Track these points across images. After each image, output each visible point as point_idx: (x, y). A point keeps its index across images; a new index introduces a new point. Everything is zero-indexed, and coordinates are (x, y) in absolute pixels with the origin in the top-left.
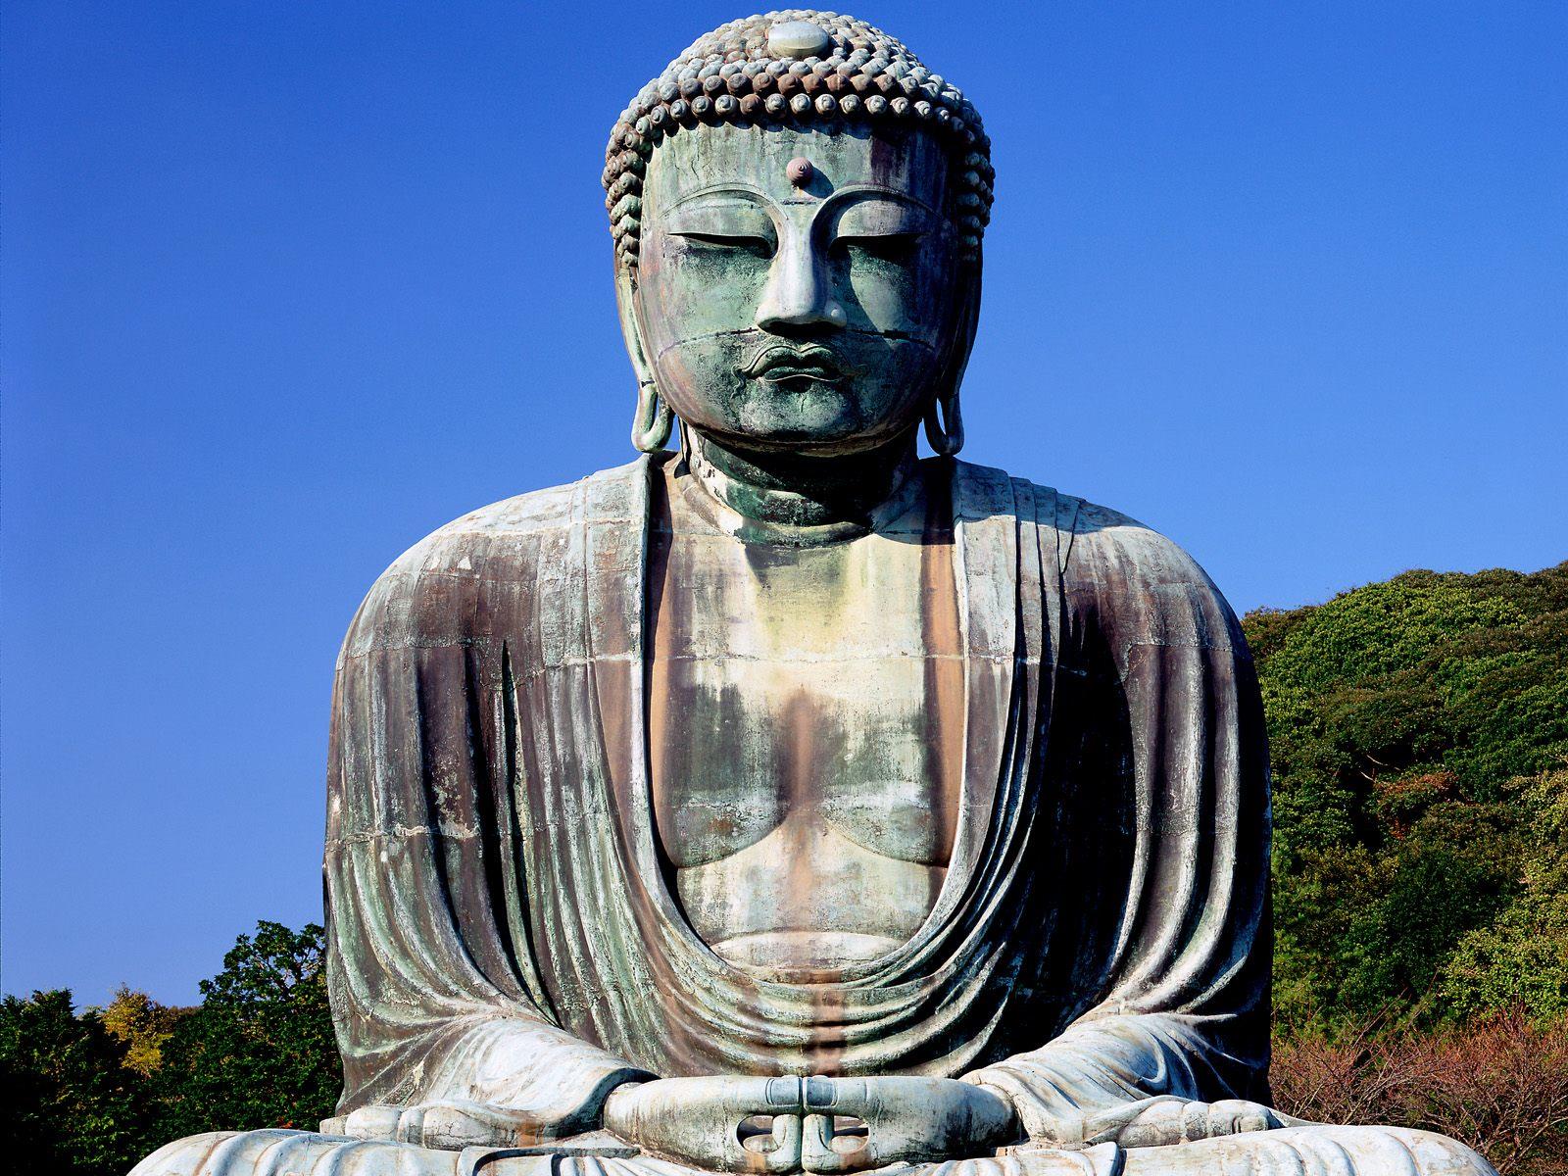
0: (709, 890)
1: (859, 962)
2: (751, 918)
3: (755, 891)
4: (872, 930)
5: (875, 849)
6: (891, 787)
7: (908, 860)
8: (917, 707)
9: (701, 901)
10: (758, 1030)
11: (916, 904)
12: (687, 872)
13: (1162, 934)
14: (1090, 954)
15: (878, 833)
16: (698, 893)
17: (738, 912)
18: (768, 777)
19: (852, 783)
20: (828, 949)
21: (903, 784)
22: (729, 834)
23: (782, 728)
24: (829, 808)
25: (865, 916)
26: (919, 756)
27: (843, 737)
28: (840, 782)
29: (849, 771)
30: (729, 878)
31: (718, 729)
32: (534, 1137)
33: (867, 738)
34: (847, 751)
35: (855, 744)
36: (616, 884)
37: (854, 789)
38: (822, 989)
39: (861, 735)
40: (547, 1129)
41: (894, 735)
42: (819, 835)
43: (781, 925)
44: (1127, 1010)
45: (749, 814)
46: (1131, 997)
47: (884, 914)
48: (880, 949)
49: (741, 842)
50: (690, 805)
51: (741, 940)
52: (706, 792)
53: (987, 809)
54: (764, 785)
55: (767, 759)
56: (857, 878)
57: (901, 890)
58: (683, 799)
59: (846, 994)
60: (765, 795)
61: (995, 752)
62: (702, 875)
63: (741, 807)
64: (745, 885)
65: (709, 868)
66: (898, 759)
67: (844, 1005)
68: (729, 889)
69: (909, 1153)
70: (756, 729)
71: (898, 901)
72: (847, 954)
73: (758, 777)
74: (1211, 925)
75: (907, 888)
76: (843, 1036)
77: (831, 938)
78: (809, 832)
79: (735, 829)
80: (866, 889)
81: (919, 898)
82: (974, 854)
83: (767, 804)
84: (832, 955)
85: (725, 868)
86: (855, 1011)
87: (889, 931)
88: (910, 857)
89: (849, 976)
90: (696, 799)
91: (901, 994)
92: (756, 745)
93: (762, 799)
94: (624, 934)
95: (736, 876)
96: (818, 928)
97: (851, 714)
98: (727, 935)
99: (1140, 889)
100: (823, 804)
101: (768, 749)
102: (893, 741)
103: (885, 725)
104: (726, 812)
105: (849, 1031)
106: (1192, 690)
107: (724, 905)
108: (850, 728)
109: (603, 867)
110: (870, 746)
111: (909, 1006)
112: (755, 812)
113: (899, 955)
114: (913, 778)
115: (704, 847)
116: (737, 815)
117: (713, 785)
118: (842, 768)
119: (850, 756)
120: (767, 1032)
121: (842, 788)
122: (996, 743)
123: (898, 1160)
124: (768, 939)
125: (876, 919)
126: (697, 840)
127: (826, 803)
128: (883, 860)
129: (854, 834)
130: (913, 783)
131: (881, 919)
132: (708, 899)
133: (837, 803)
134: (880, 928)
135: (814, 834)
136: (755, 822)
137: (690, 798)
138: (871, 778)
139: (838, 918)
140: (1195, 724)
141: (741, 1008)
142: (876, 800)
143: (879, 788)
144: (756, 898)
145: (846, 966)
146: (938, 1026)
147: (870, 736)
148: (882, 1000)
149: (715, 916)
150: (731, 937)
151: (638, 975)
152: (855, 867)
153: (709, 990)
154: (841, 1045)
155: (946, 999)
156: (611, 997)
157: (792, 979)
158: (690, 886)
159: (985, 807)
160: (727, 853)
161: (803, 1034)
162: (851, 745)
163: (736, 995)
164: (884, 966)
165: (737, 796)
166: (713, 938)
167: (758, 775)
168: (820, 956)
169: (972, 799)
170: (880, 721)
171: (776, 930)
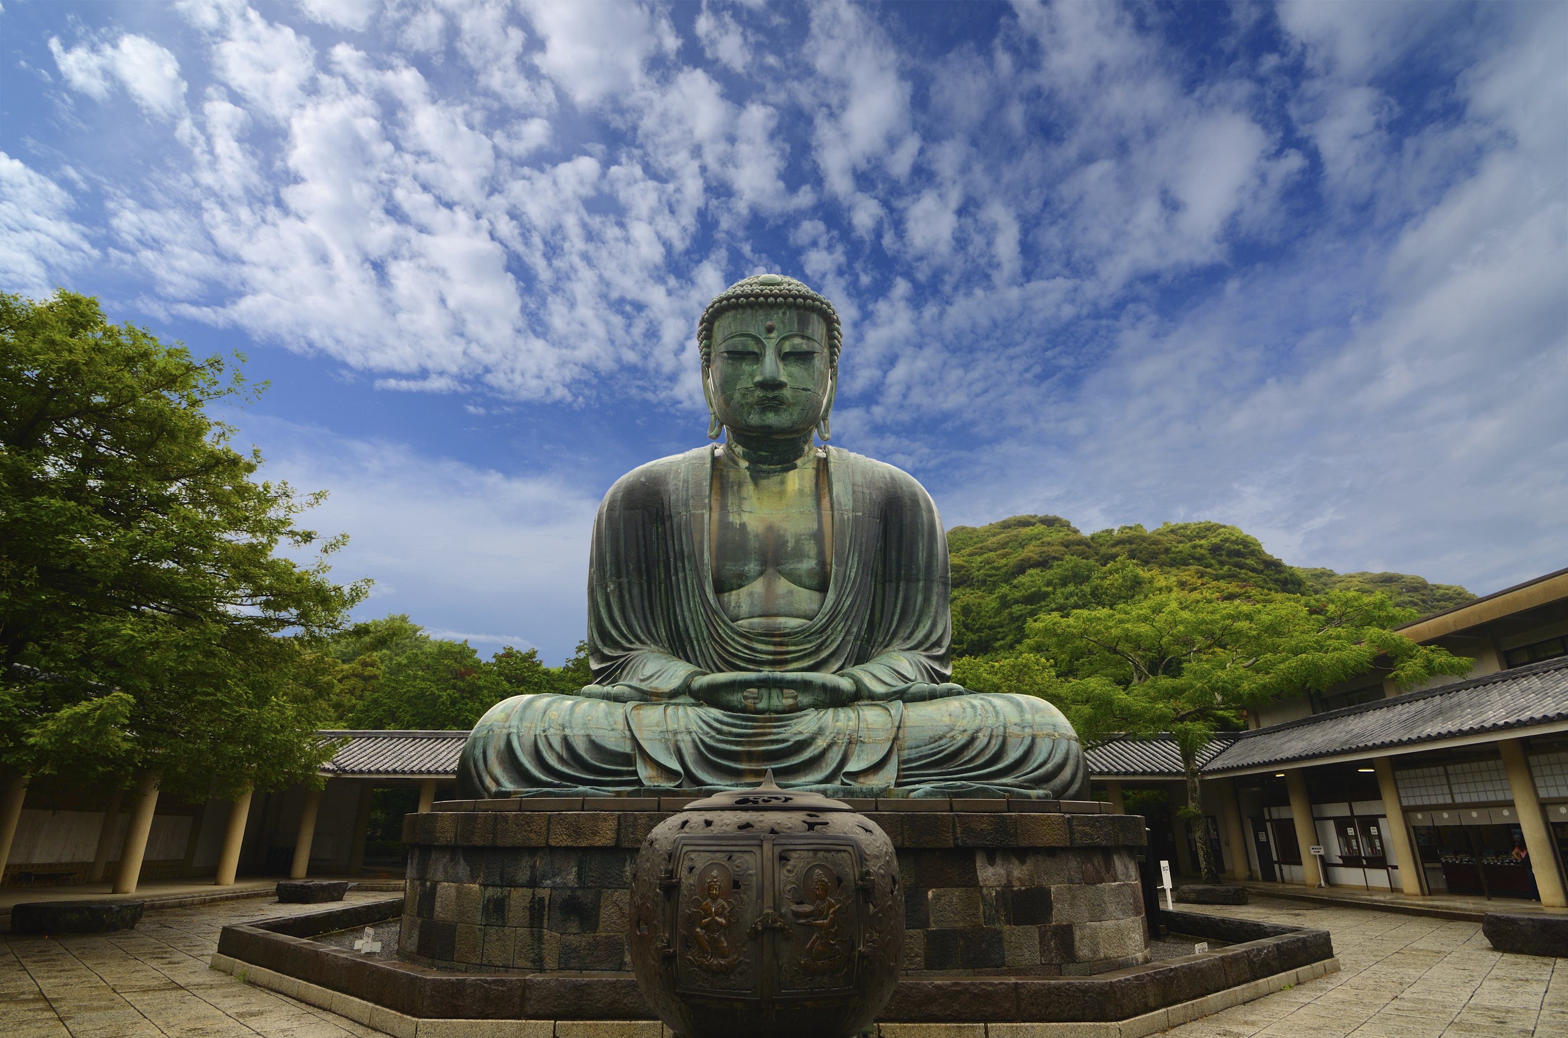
0: (733, 601)
1: (792, 628)
2: (750, 612)
3: (752, 601)
4: (797, 616)
5: (798, 585)
6: (805, 560)
7: (811, 589)
8: (814, 530)
9: (730, 605)
11: (814, 606)
12: (724, 594)
13: (911, 621)
14: (883, 629)
15: (800, 579)
16: (729, 602)
17: (745, 609)
18: (757, 557)
19: (790, 559)
20: (781, 623)
21: (810, 560)
22: (742, 579)
23: (763, 538)
26: (816, 550)
27: (787, 541)
28: (786, 559)
29: (789, 555)
30: (741, 596)
31: (738, 539)
32: (659, 698)
34: (788, 548)
35: (791, 544)
36: (698, 599)
37: (791, 561)
38: (778, 639)
39: (793, 540)
40: (662, 695)
41: (806, 541)
43: (762, 614)
45: (751, 571)
46: (899, 644)
48: (801, 624)
49: (746, 582)
50: (727, 568)
51: (746, 620)
52: (734, 562)
53: (843, 571)
54: (756, 560)
55: (757, 551)
56: (792, 596)
57: (809, 601)
58: (724, 565)
59: (789, 642)
61: (845, 548)
62: (730, 595)
63: (746, 568)
64: (748, 598)
65: (734, 592)
68: (742, 600)
69: (813, 705)
70: (753, 538)
71: (808, 605)
74: (929, 617)
75: (811, 600)
76: (788, 658)
77: (781, 620)
80: (795, 600)
81: (816, 604)
82: (838, 587)
83: (757, 568)
84: (782, 626)
85: (740, 592)
86: (792, 648)
87: (805, 617)
88: (813, 588)
89: (789, 635)
90: (729, 565)
91: (810, 642)
92: (753, 545)
93: (755, 565)
94: (700, 618)
95: (744, 595)
97: (790, 533)
98: (740, 618)
99: (901, 603)
101: (757, 546)
102: (806, 544)
103: (803, 537)
104: (741, 570)
105: (790, 656)
106: (919, 527)
107: (739, 607)
108: (789, 539)
109: (693, 591)
111: (812, 647)
112: (753, 571)
113: (808, 626)
114: (814, 557)
115: (732, 585)
116: (746, 571)
117: (736, 560)
118: (787, 554)
120: (757, 657)
121: (786, 561)
122: (846, 545)
124: (755, 620)
125: (799, 612)
126: (729, 582)
128: (802, 589)
129: (790, 579)
130: (814, 559)
132: (733, 604)
133: (784, 567)
134: (801, 616)
135: (775, 579)
136: (753, 574)
137: (726, 565)
138: (798, 557)
140: (921, 540)
141: (746, 647)
142: (799, 566)
143: (800, 561)
144: (752, 604)
145: (788, 631)
146: (824, 654)
147: (797, 542)
148: (802, 644)
149: (736, 611)
150: (742, 619)
151: (705, 634)
152: (791, 592)
153: (733, 640)
154: (786, 662)
155: (827, 644)
156: (695, 642)
157: (766, 635)
158: (726, 599)
159: (842, 569)
160: (740, 586)
161: (770, 657)
162: (790, 544)
163: (744, 642)
164: (803, 631)
165: (745, 564)
166: (735, 619)
167: (753, 556)
168: (777, 626)
169: (837, 566)
170: (800, 535)
171: (760, 616)
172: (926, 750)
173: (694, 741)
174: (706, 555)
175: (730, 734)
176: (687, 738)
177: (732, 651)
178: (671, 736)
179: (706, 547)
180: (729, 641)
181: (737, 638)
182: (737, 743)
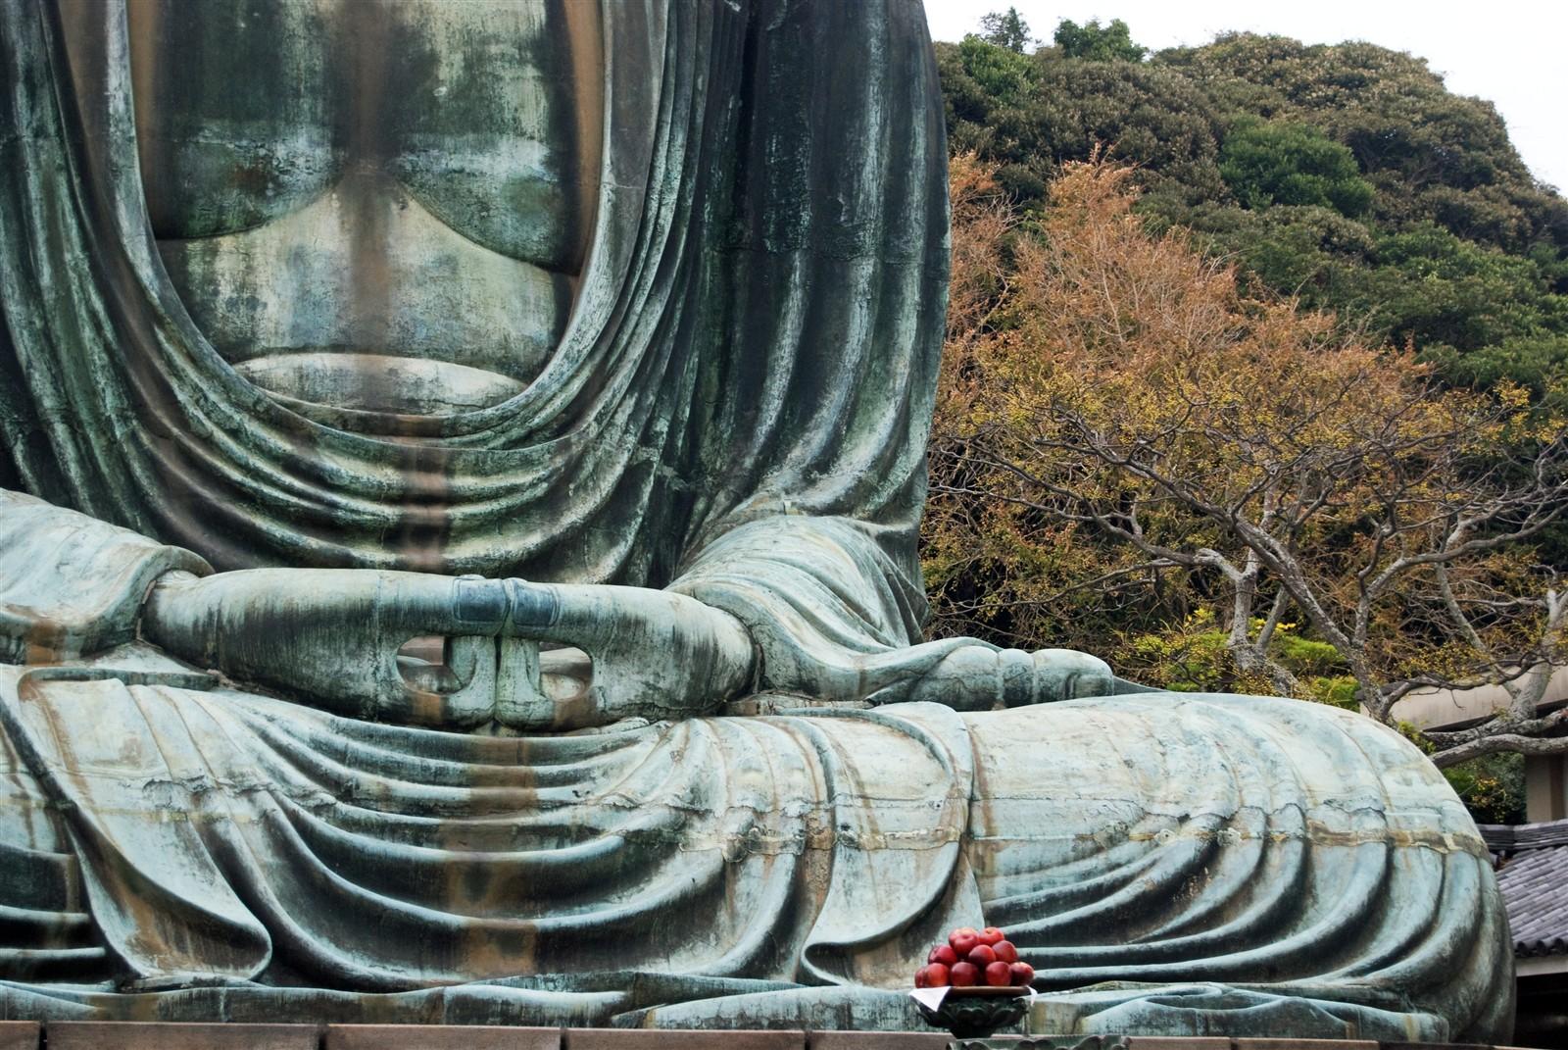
0: (227, 277)
1: (462, 407)
2: (295, 327)
3: (302, 285)
4: (477, 361)
5: (477, 237)
6: (505, 144)
7: (523, 259)
8: (537, 27)
9: (216, 293)
10: (319, 500)
11: (538, 327)
12: (190, 246)
13: (826, 402)
14: (729, 424)
15: (484, 214)
16: (210, 280)
17: (275, 312)
18: (319, 110)
19: (446, 132)
20: (418, 384)
21: (524, 143)
22: (260, 193)
23: (337, 34)
24: (408, 167)
25: (468, 338)
26: (543, 103)
27: (433, 59)
28: (429, 129)
29: (442, 113)
30: (259, 259)
31: (243, 25)
32: (50, 650)
33: (469, 65)
34: (439, 82)
35: (449, 71)
36: (74, 253)
37: (449, 141)
38: (414, 445)
39: (458, 58)
40: (69, 639)
41: (507, 65)
42: (394, 207)
43: (342, 339)
44: (795, 509)
45: (293, 164)
46: (794, 490)
47: (495, 337)
48: (493, 391)
49: (277, 208)
50: (202, 140)
51: (281, 358)
52: (227, 123)
53: (638, 194)
54: (314, 121)
55: (318, 81)
56: (454, 280)
57: (517, 304)
58: (191, 130)
59: (453, 457)
60: (316, 138)
61: (649, 107)
62: (214, 252)
63: (281, 151)
64: (285, 274)
65: (226, 243)
66: (514, 104)
67: (449, 472)
68: (262, 277)
69: (644, 704)
70: (300, 31)
71: (513, 320)
72: (447, 395)
73: (306, 107)
74: (890, 394)
75: (525, 302)
76: (448, 520)
77: (419, 368)
78: (378, 201)
79: (270, 185)
80: (468, 296)
81: (543, 318)
82: (622, 259)
83: (319, 152)
84: (424, 393)
85: (252, 245)
86: (465, 482)
87: (503, 365)
88: (528, 254)
89: (450, 429)
90: (211, 133)
91: (527, 463)
92: (303, 56)
93: (312, 143)
94: (87, 333)
95: (272, 259)
96: (401, 350)
97: (441, 25)
98: (257, 349)
99: (798, 333)
100: (399, 160)
101: (319, 65)
102: (507, 75)
103: (494, 49)
104: (257, 157)
105: (457, 512)
106: (873, 50)
107: (253, 303)
108: (442, 48)
109: (52, 222)
110: (473, 78)
111: (540, 480)
112: (301, 161)
113: (523, 401)
114: (536, 135)
115: (221, 210)
116: (275, 163)
117: (238, 114)
118: (431, 109)
119: (443, 90)
120: (334, 505)
121: (431, 139)
122: (650, 96)
123: (630, 714)
124: (323, 362)
125: (484, 346)
126: (210, 198)
127: (407, 160)
128: (487, 254)
129: (446, 211)
130: (536, 143)
131: (490, 346)
132: (226, 291)
133: (422, 161)
134: (491, 359)
135: (387, 205)
136: (301, 177)
137: (201, 129)
138: (476, 128)
139: (428, 338)
140: (877, 102)
141: (291, 465)
142: (483, 162)
143: (484, 146)
144: (303, 295)
145: (445, 413)
146: (576, 513)
147: (475, 63)
148: (501, 469)
149: (239, 320)
150: (264, 353)
151: (110, 402)
152: (449, 262)
153: (235, 433)
154: (444, 534)
155: (584, 474)
156: (60, 431)
157: (366, 426)
158: (196, 267)
159: (636, 191)
160: (253, 222)
161: (390, 512)
162: (444, 73)
163: (283, 445)
164: (503, 418)
165: (274, 135)
166: (238, 349)
167: (306, 104)
168: (406, 393)
169: (618, 176)
170: (485, 41)
171: (336, 348)
172: (1064, 879)
173: (268, 821)
174: (117, 81)
175: (387, 799)
176: (243, 810)
177: (236, 475)
178: (181, 801)
179: (115, 46)
180: (220, 436)
181: (253, 427)
182: (420, 836)
